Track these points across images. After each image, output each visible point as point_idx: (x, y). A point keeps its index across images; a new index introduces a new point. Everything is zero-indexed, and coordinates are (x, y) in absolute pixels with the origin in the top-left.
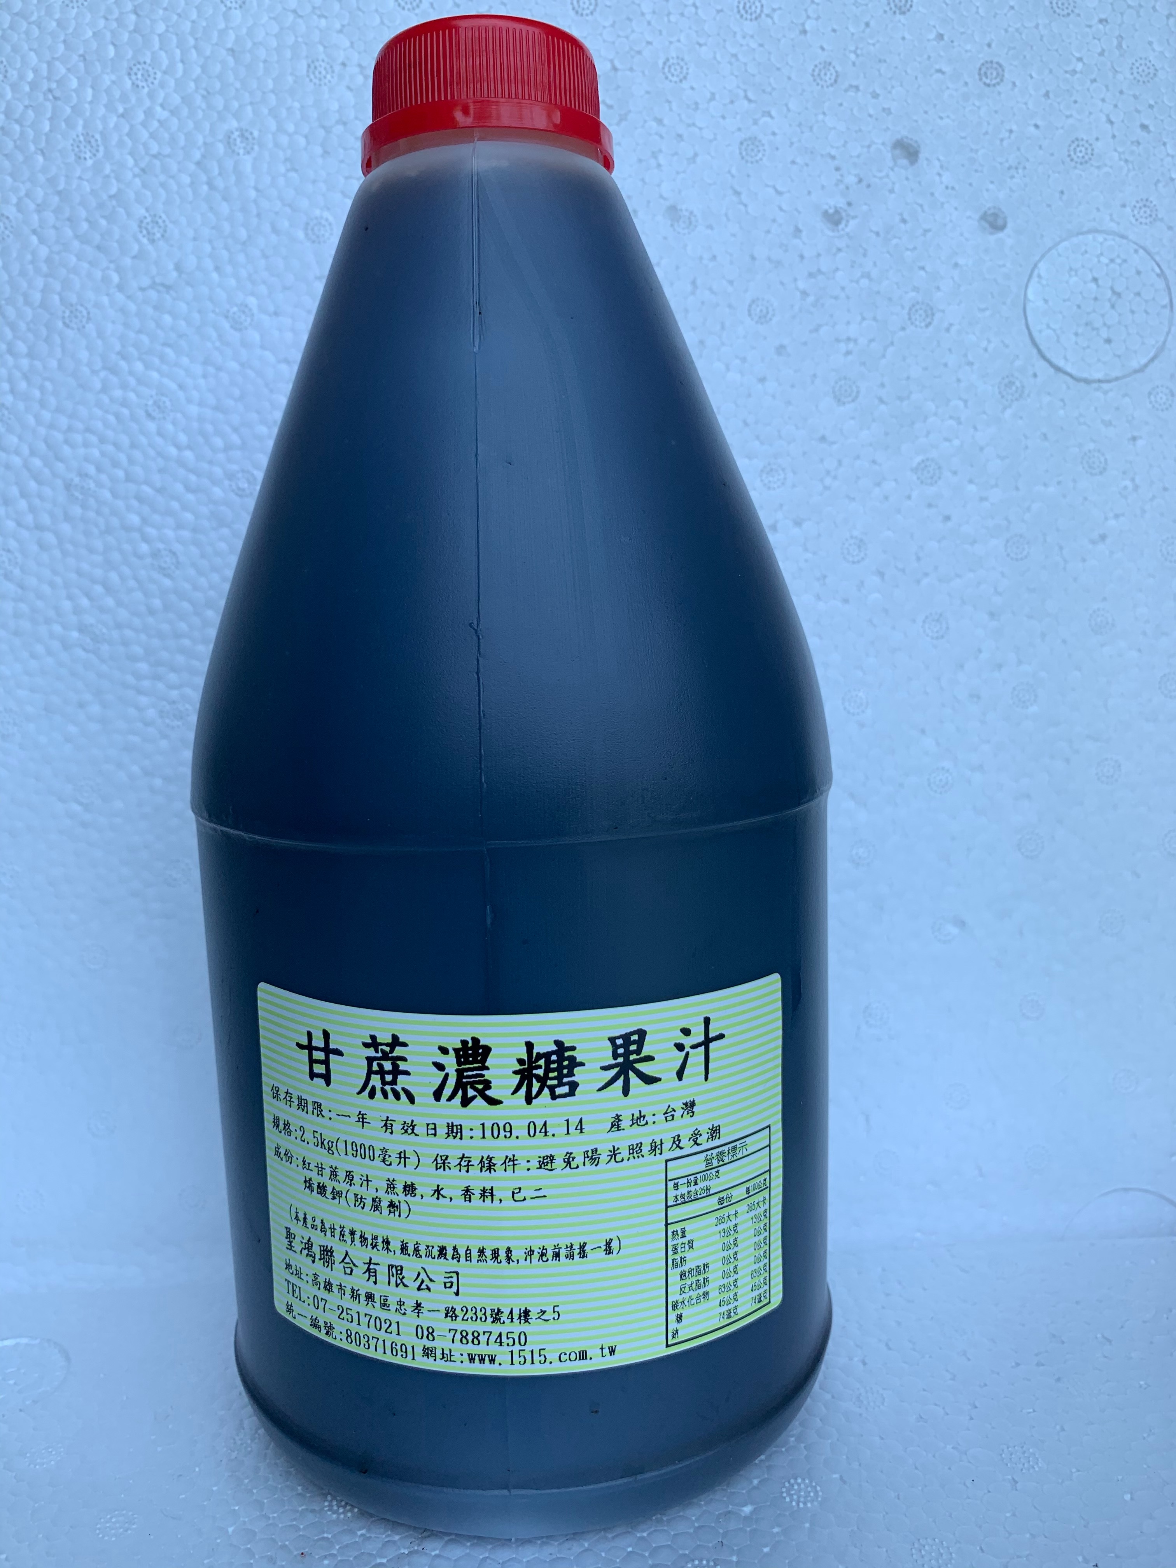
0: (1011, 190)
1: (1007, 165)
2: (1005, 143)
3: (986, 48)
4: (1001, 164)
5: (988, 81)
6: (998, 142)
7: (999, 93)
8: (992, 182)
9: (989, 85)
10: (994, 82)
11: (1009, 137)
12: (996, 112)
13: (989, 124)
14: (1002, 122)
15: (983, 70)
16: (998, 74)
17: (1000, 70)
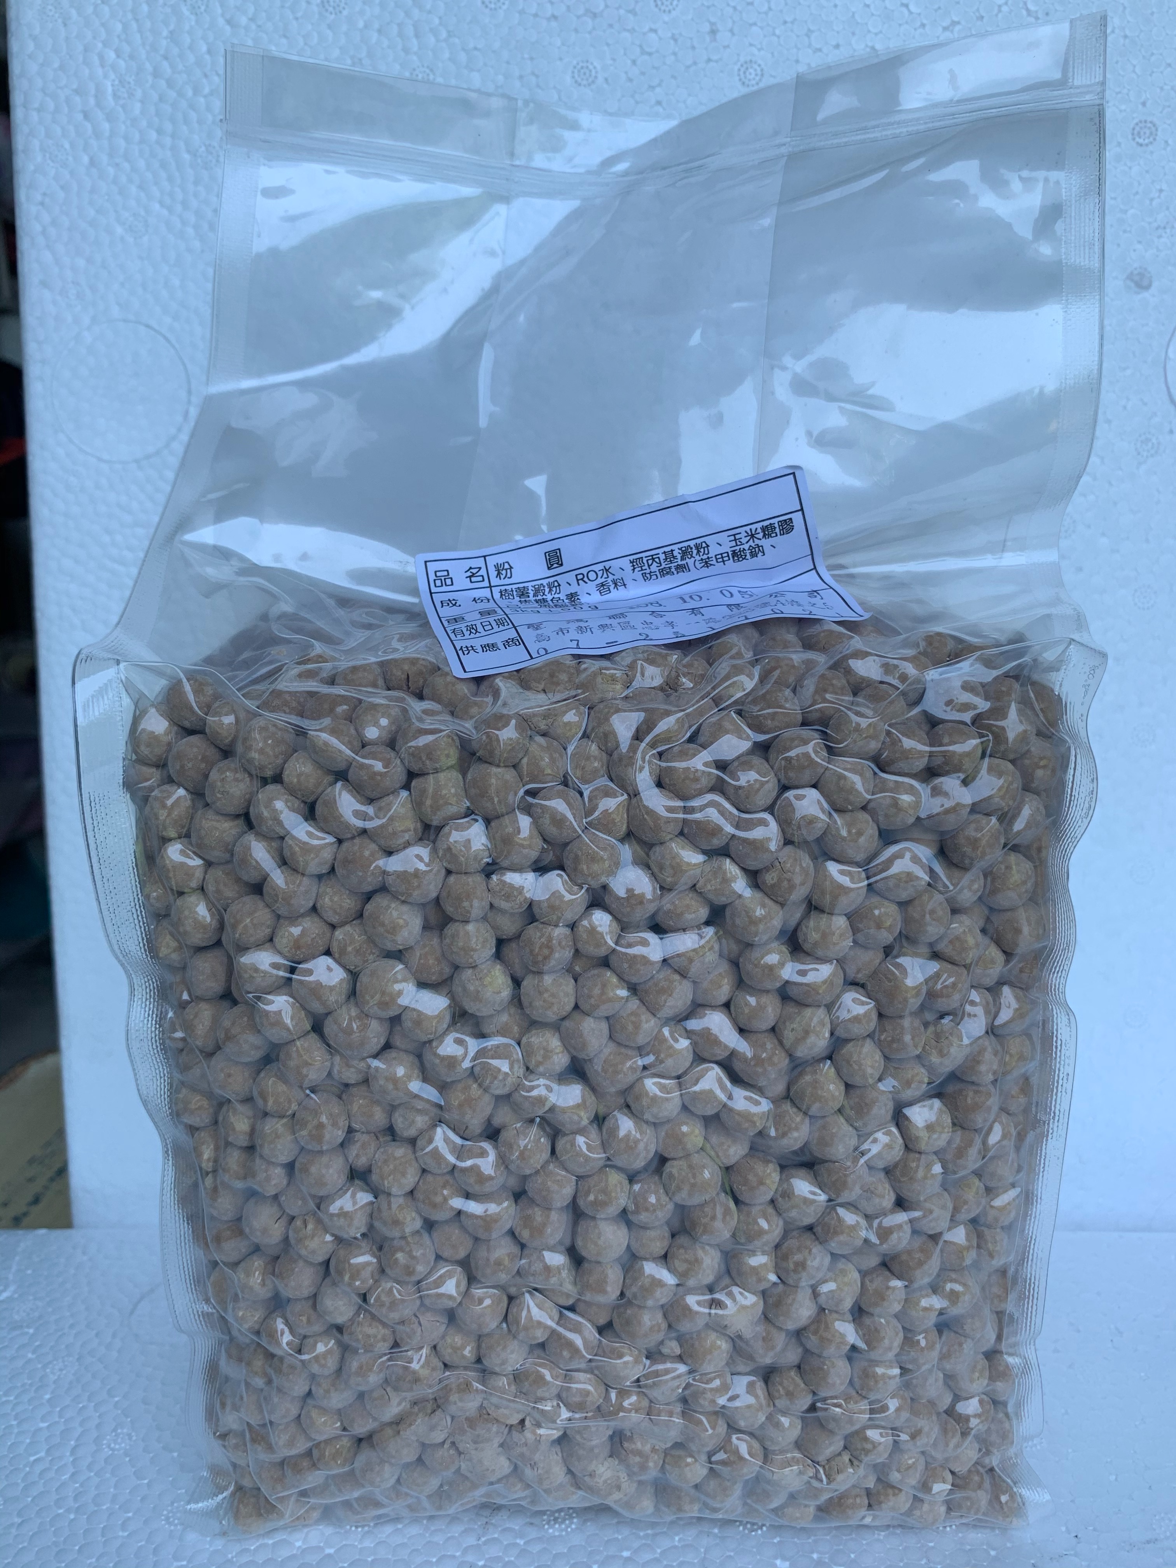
0: (1158, 250)
1: (1155, 225)
2: (1154, 203)
3: (1140, 107)
4: (1150, 223)
5: (1141, 141)
6: (1148, 202)
7: (1152, 153)
8: (1140, 242)
9: (1141, 145)
10: (1147, 141)
11: (1159, 197)
12: (1147, 172)
13: (1139, 184)
14: (1153, 182)
15: (1137, 129)
16: (1151, 134)
17: (1153, 129)
